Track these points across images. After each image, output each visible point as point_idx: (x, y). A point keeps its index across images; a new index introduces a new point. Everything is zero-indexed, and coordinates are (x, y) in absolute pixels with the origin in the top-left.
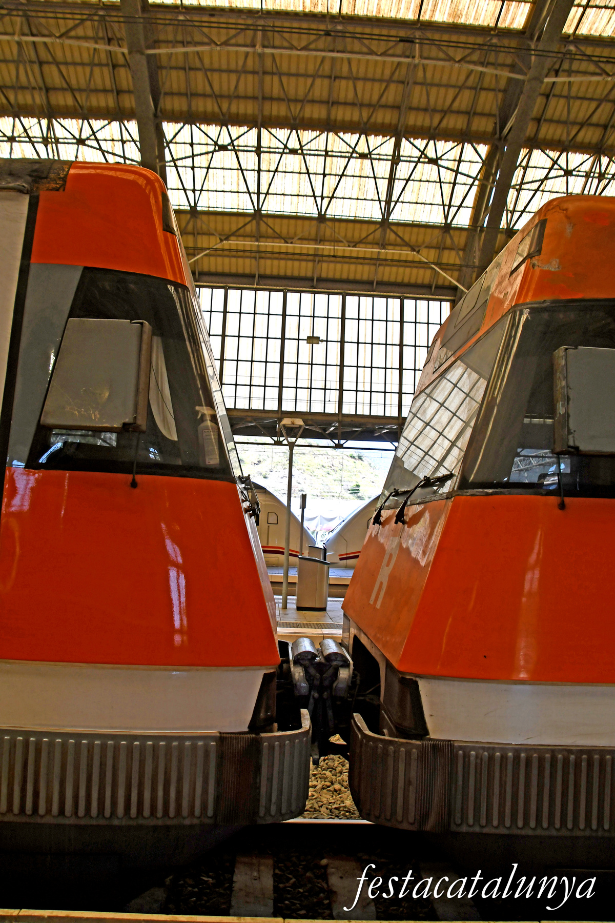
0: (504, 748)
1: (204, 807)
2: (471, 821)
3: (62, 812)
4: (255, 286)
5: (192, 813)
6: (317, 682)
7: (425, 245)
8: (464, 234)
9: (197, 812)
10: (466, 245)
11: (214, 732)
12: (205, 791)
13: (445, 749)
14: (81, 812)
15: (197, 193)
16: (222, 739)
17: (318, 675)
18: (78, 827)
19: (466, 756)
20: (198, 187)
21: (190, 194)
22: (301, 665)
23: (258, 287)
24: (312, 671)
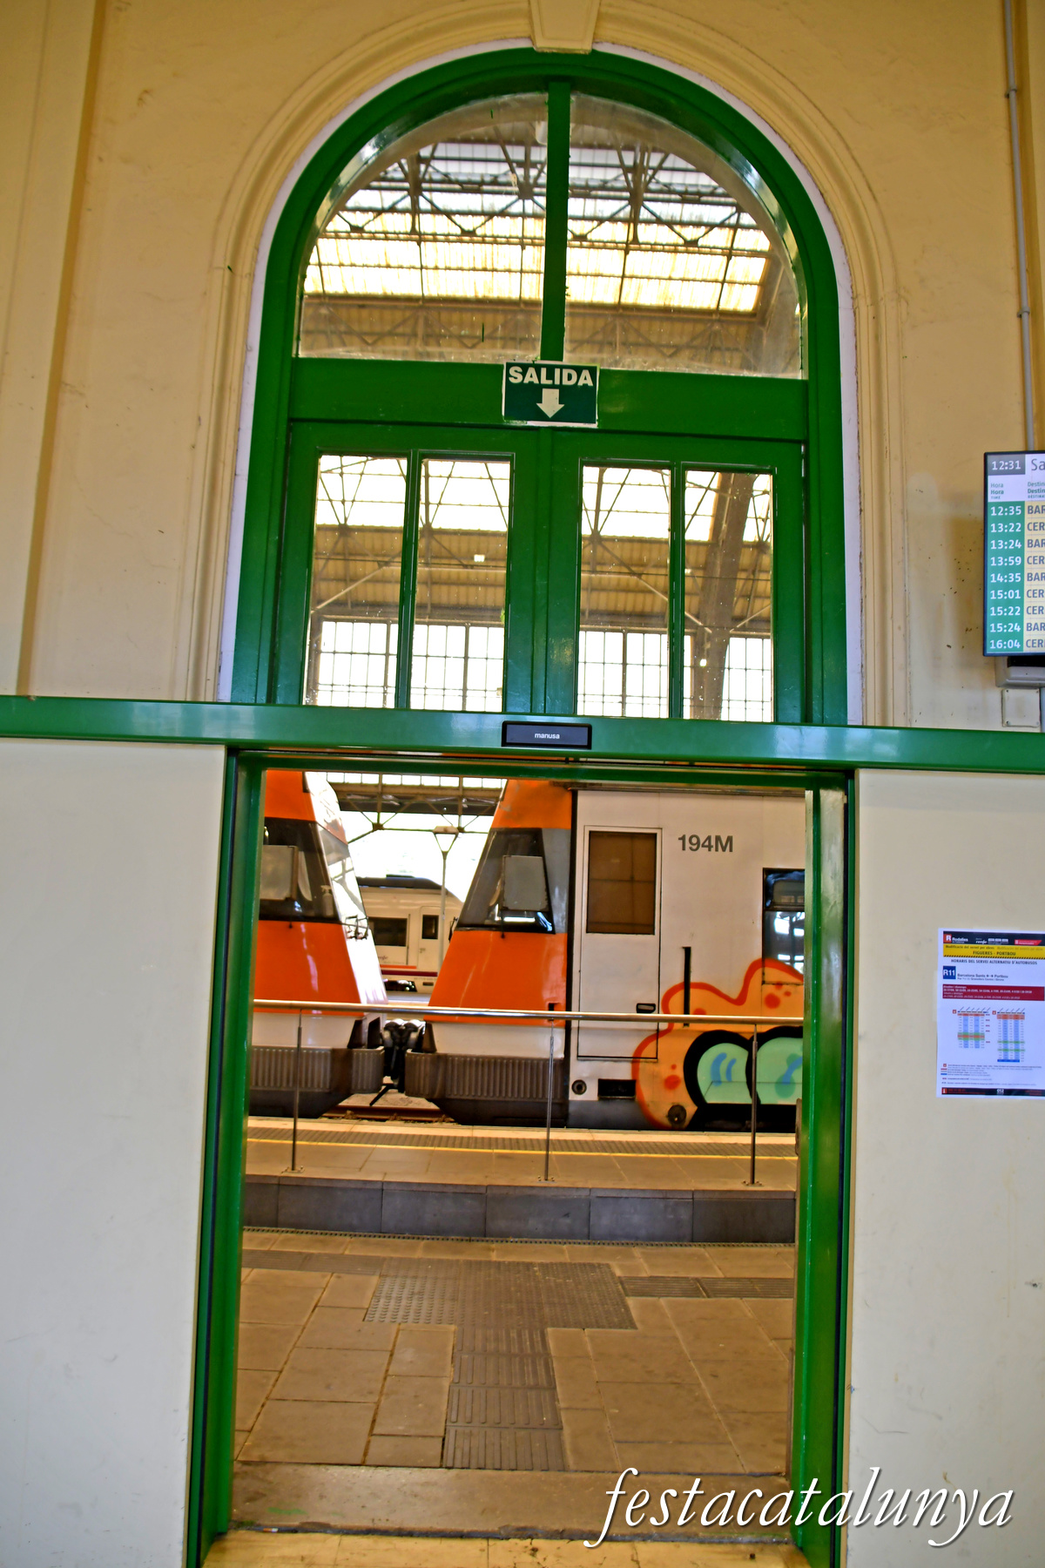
0: (471, 1057)
1: (325, 1083)
2: (455, 1093)
3: (257, 1084)
4: (427, 620)
5: (319, 1086)
6: (397, 1040)
7: (652, 563)
8: (703, 550)
9: (321, 1086)
10: (706, 563)
11: (329, 1047)
12: (325, 1076)
13: (445, 1058)
14: (266, 1084)
15: (348, 504)
16: (334, 1051)
17: (399, 1036)
18: (264, 1092)
19: (453, 1060)
20: (349, 498)
21: (338, 505)
22: (389, 1030)
23: (432, 620)
24: (395, 1033)
